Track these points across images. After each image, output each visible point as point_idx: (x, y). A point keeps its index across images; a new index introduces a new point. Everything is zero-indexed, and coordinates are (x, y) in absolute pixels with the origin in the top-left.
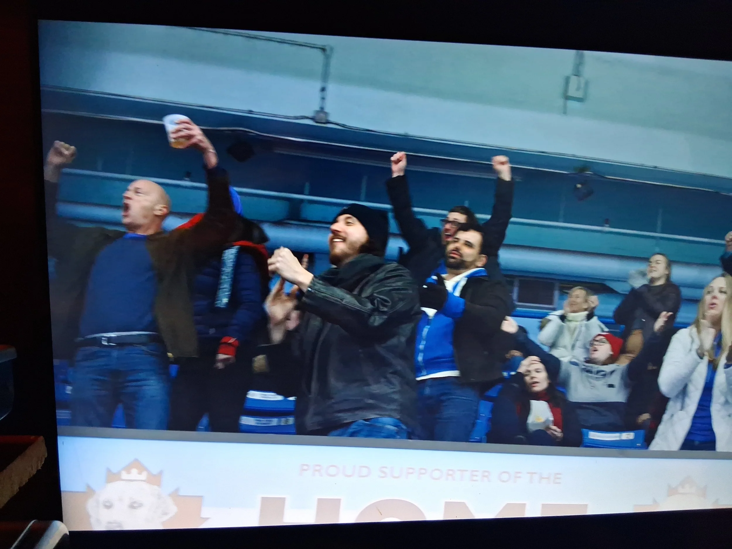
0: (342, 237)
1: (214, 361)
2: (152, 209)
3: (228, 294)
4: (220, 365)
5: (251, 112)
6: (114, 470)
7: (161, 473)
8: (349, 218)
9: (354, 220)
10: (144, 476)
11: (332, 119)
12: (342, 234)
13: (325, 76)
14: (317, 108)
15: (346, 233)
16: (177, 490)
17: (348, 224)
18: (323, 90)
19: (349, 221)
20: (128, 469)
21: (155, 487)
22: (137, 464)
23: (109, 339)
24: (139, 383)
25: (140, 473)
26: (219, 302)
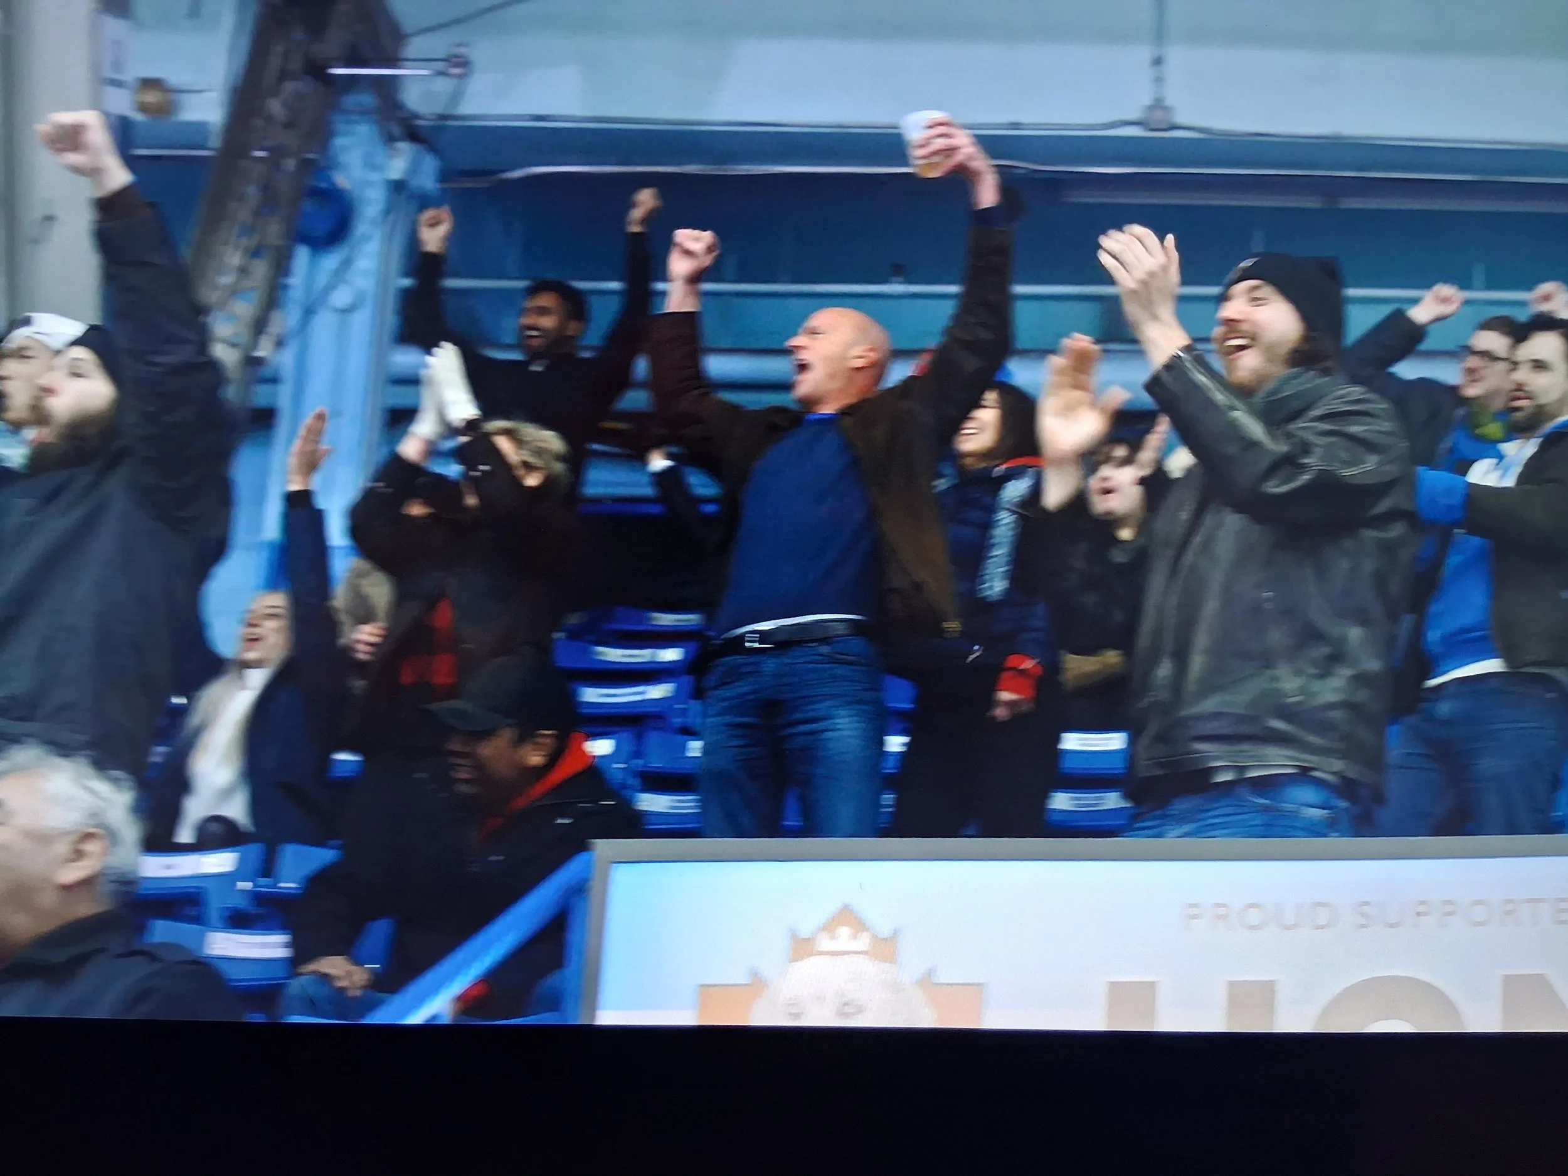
0: (1246, 332)
1: (990, 702)
2: (843, 358)
3: (1003, 572)
4: (1000, 713)
5: (1015, 126)
6: (805, 931)
7: (896, 934)
8: (1256, 288)
9: (1267, 291)
10: (863, 942)
11: (1181, 119)
12: (1244, 327)
13: (1160, 35)
14: (1147, 100)
15: (1254, 323)
16: (930, 973)
17: (1256, 301)
18: (1158, 62)
19: (1258, 294)
20: (829, 927)
21: (886, 966)
22: (847, 916)
23: (764, 636)
24: (814, 726)
25: (854, 937)
26: (986, 585)
